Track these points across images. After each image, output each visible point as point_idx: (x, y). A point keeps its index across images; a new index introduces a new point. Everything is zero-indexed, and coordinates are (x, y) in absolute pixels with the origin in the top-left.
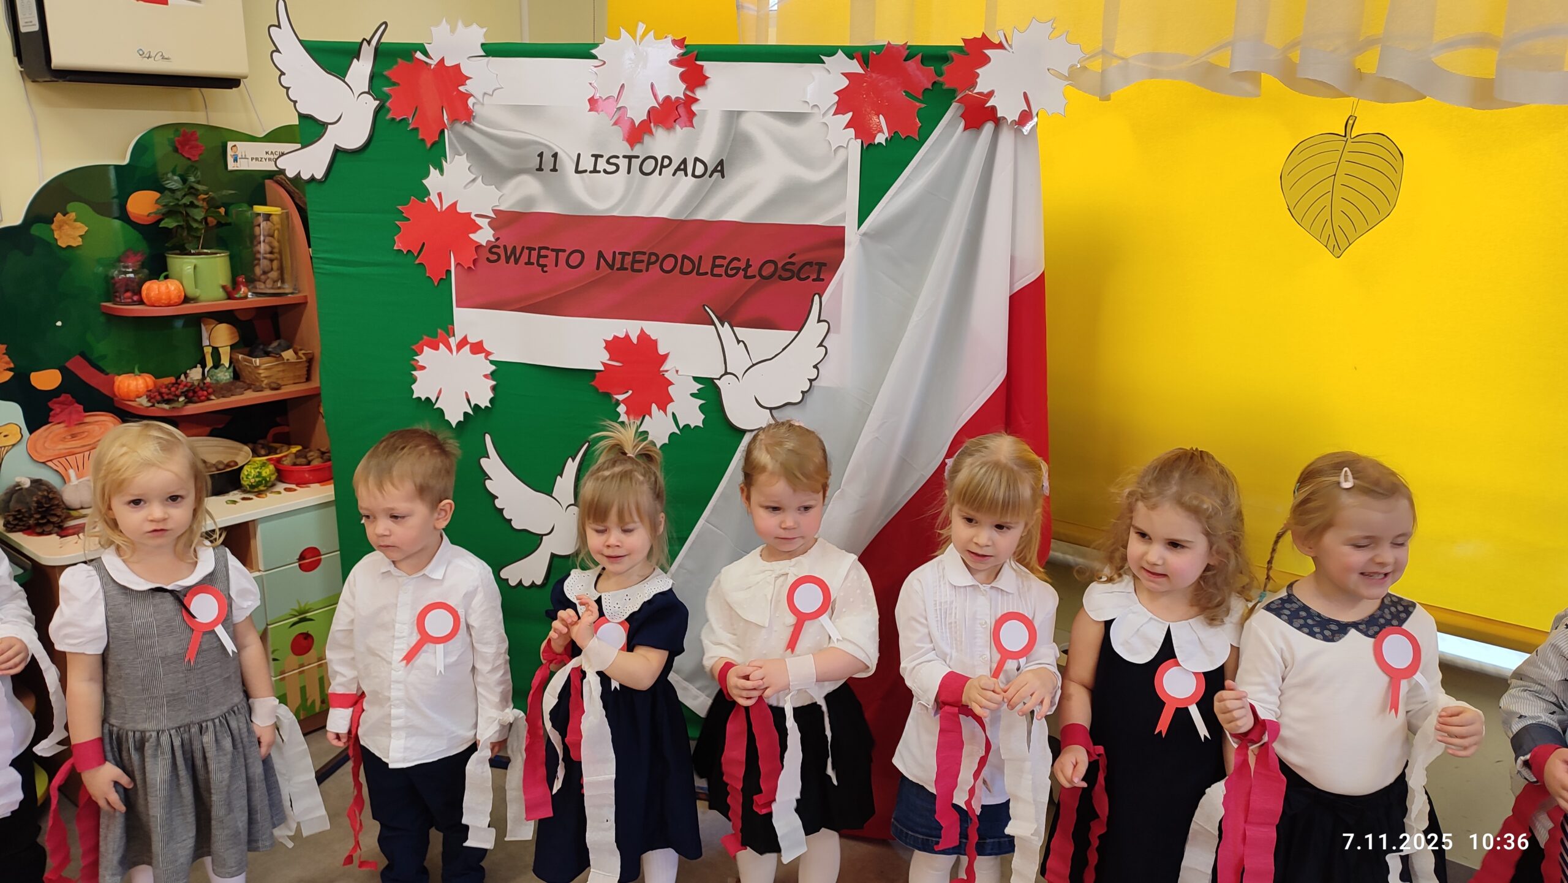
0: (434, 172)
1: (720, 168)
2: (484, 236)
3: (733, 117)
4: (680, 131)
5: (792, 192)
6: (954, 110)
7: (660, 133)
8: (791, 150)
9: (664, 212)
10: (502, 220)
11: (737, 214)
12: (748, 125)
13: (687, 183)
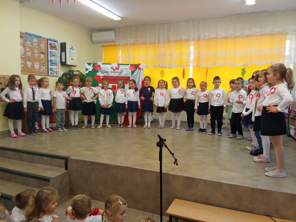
0: (97, 73)
1: (121, 72)
2: (102, 78)
3: (122, 69)
4: (118, 70)
5: (126, 74)
6: (138, 68)
7: (116, 70)
8: (126, 71)
9: (117, 76)
10: (103, 76)
11: (122, 76)
12: (123, 69)
13: (118, 74)
